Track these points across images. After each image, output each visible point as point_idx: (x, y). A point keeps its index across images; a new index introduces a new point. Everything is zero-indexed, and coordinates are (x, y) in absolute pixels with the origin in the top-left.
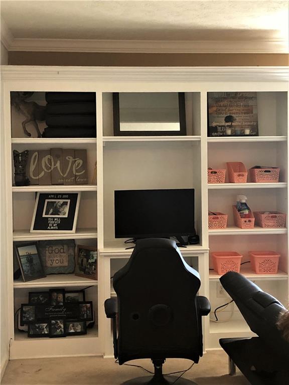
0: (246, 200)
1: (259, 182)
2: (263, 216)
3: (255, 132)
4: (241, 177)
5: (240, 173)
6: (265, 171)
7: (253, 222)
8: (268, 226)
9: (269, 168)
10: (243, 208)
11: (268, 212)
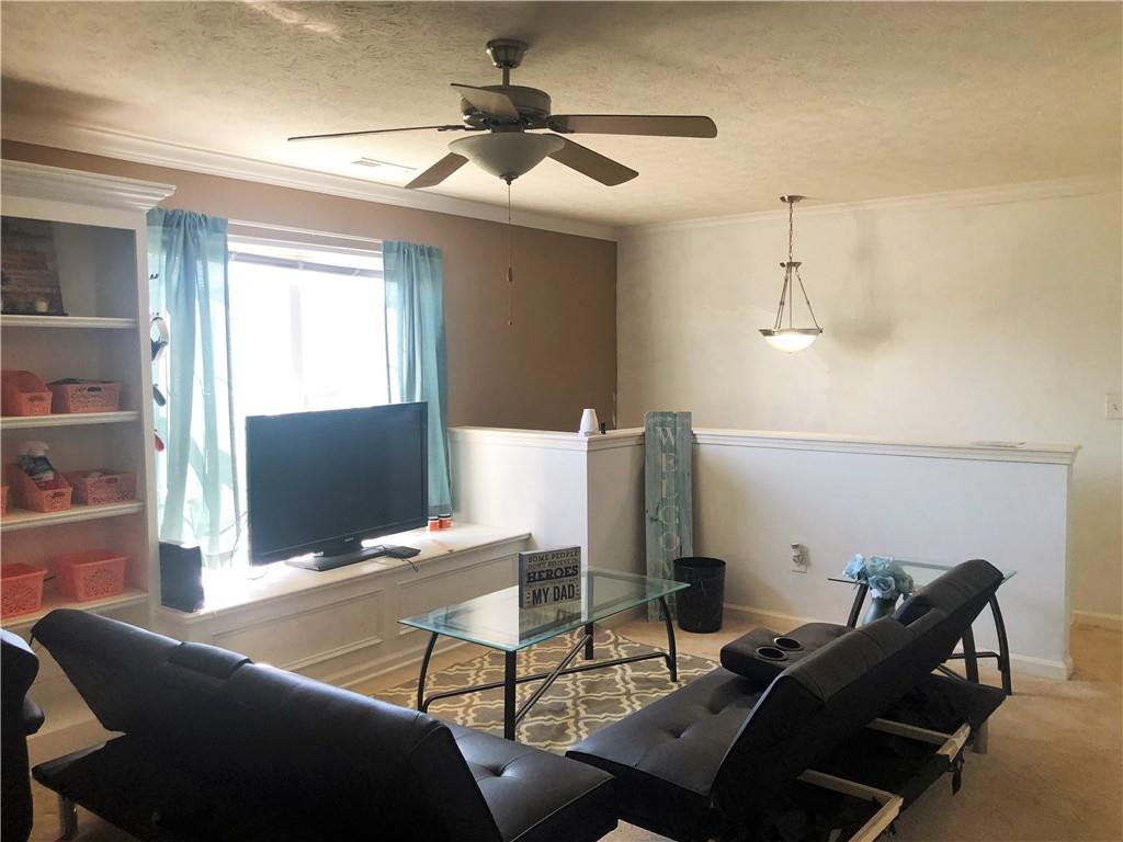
0: (45, 451)
1: (76, 411)
2: (89, 481)
3: (57, 309)
4: (36, 403)
5: (33, 394)
6: (90, 390)
7: (68, 497)
8: (99, 501)
9: (95, 382)
10: (40, 468)
11: (97, 471)
